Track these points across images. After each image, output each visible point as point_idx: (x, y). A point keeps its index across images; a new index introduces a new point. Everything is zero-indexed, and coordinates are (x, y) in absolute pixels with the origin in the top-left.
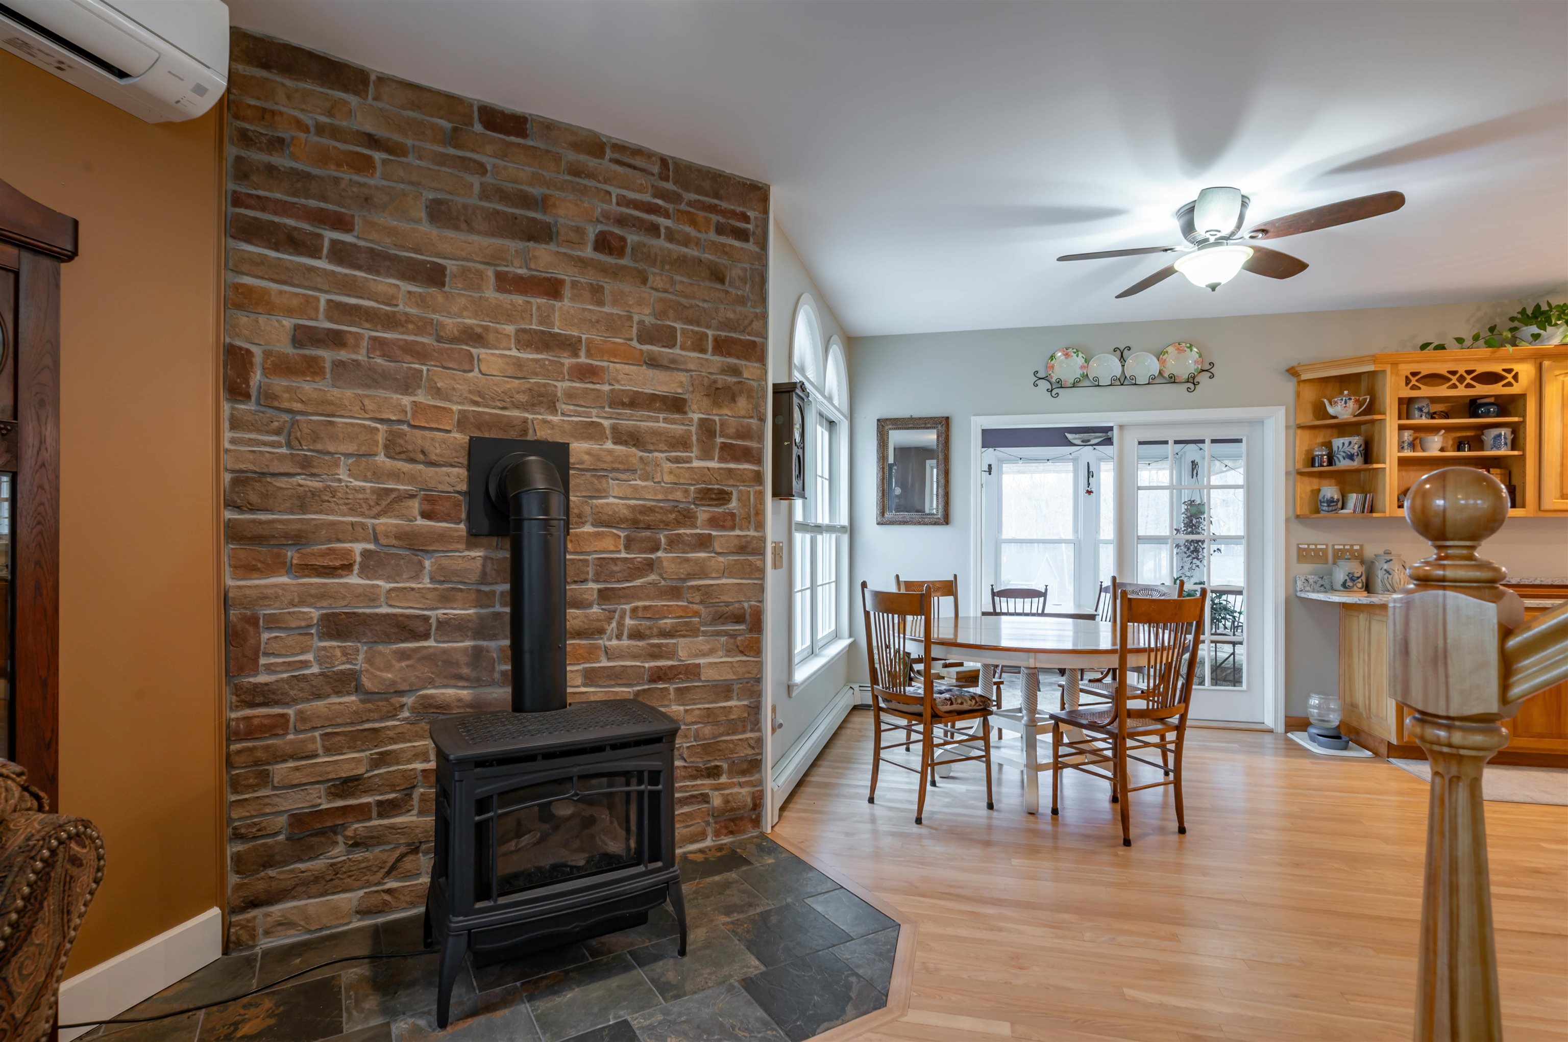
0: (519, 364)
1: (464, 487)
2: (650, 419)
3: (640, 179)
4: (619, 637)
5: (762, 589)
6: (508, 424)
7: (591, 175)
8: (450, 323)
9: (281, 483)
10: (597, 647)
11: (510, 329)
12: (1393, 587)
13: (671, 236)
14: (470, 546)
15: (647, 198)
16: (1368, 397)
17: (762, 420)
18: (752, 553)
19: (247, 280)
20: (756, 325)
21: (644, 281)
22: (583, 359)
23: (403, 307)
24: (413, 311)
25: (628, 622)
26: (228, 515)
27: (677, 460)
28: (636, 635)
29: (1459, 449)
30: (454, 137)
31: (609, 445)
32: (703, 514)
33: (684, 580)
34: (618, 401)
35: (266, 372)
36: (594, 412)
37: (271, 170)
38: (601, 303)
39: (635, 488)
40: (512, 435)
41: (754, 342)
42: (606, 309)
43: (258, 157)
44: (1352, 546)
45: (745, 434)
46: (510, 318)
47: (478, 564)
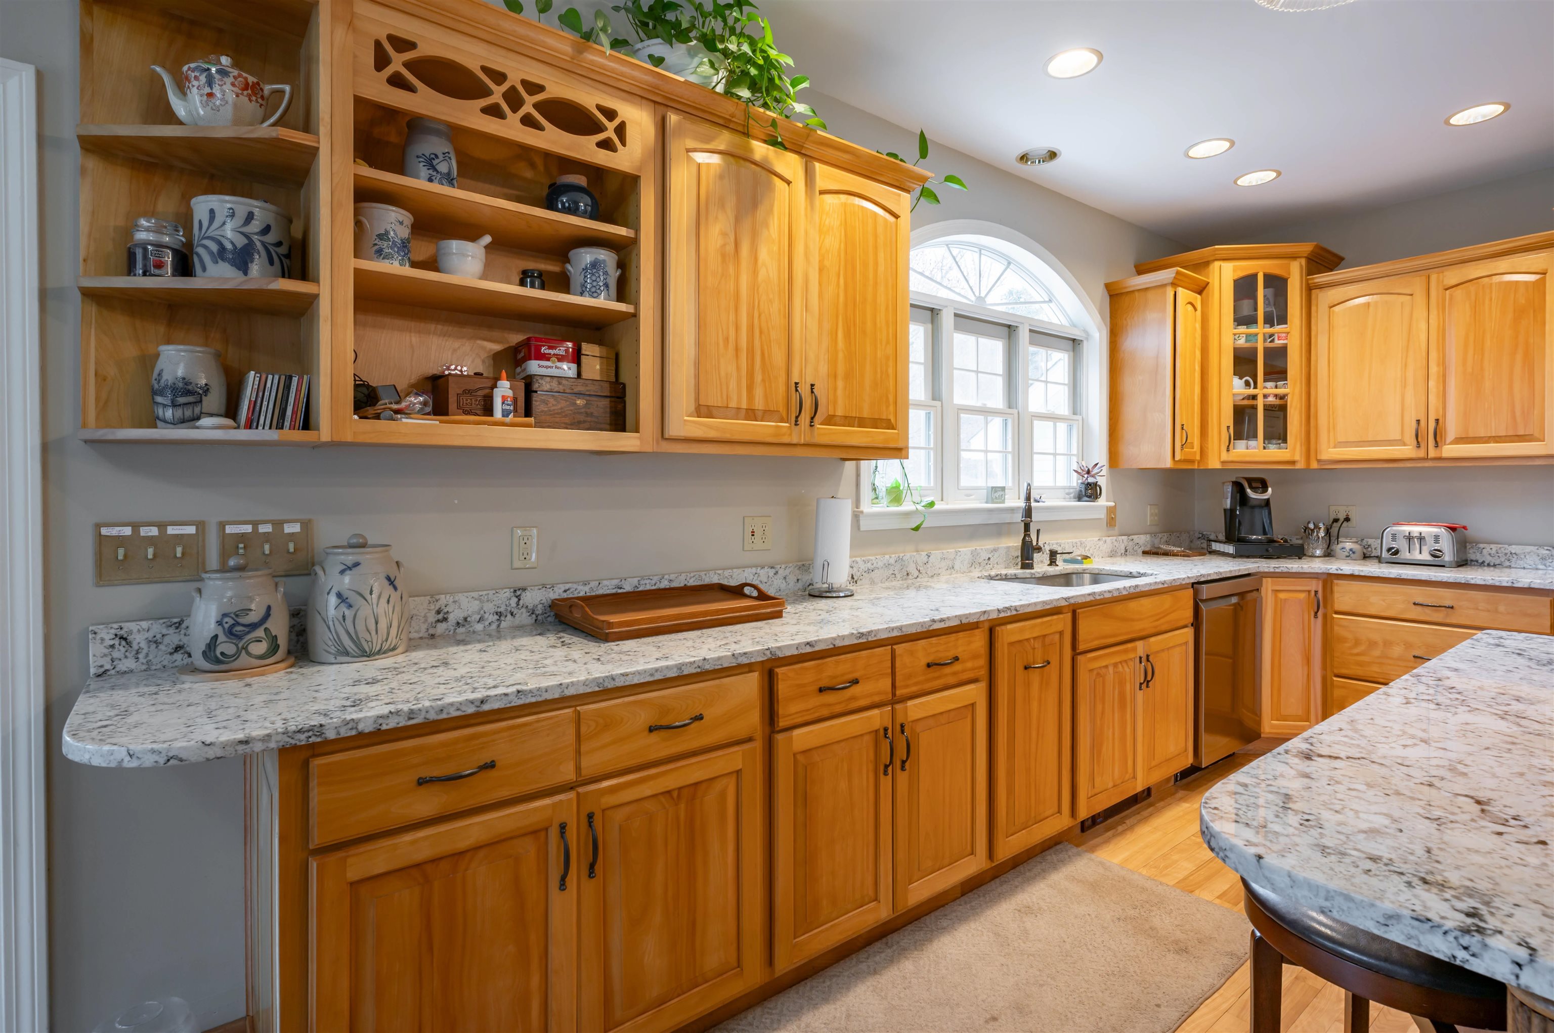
12: (356, 642)
16: (287, 88)
29: (522, 283)
44: (278, 524)
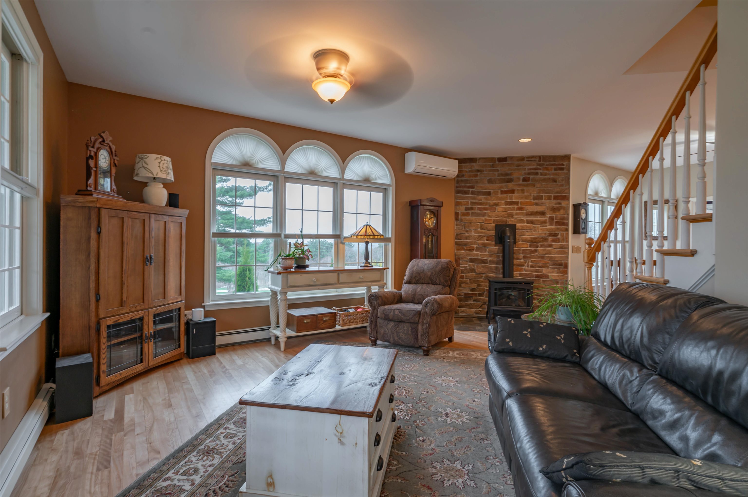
0: (505, 209)
1: (494, 234)
2: (536, 217)
3: (533, 163)
4: (528, 267)
5: (568, 258)
6: (502, 221)
7: (522, 166)
8: (492, 202)
9: (463, 235)
10: (522, 269)
11: (503, 202)
13: (541, 174)
14: (495, 246)
15: (535, 167)
17: (568, 215)
18: (565, 248)
19: (458, 200)
20: (566, 191)
21: (534, 186)
22: (520, 206)
23: (483, 201)
24: (485, 201)
25: (530, 263)
26: (456, 240)
27: (543, 226)
28: (532, 266)
30: (493, 166)
31: (526, 224)
32: (550, 239)
33: (545, 255)
34: (527, 214)
35: (461, 216)
36: (522, 217)
37: (462, 181)
38: (524, 193)
39: (532, 233)
40: (504, 223)
41: (566, 196)
42: (525, 194)
43: (460, 179)
45: (563, 218)
46: (503, 199)
47: (497, 250)
